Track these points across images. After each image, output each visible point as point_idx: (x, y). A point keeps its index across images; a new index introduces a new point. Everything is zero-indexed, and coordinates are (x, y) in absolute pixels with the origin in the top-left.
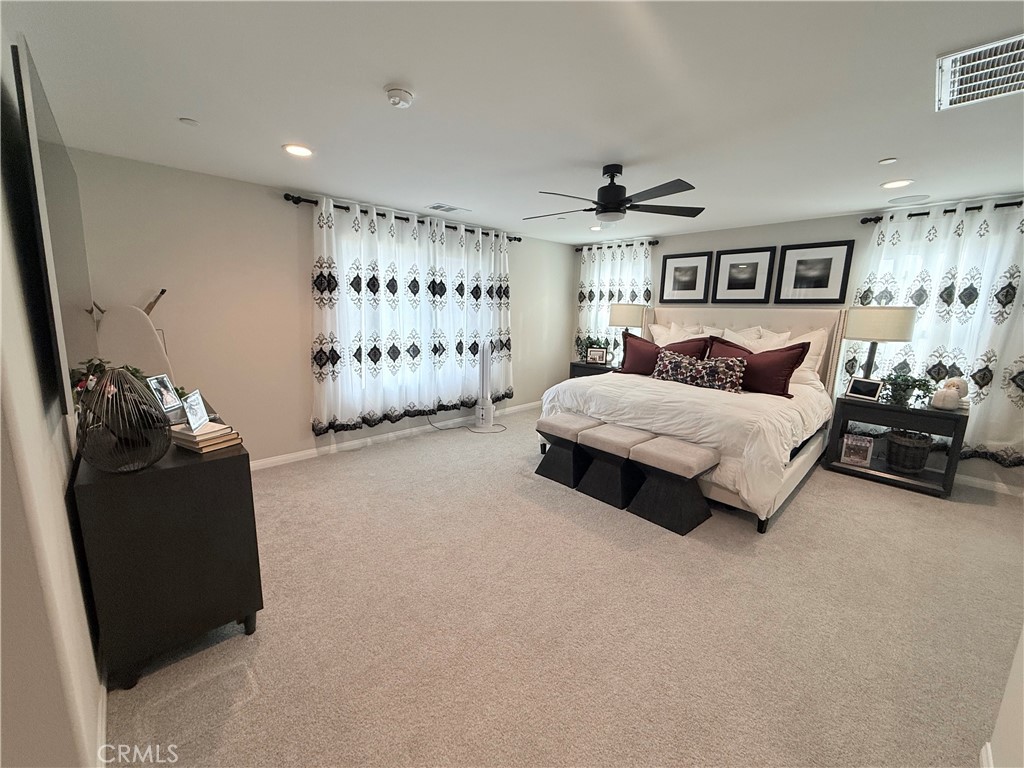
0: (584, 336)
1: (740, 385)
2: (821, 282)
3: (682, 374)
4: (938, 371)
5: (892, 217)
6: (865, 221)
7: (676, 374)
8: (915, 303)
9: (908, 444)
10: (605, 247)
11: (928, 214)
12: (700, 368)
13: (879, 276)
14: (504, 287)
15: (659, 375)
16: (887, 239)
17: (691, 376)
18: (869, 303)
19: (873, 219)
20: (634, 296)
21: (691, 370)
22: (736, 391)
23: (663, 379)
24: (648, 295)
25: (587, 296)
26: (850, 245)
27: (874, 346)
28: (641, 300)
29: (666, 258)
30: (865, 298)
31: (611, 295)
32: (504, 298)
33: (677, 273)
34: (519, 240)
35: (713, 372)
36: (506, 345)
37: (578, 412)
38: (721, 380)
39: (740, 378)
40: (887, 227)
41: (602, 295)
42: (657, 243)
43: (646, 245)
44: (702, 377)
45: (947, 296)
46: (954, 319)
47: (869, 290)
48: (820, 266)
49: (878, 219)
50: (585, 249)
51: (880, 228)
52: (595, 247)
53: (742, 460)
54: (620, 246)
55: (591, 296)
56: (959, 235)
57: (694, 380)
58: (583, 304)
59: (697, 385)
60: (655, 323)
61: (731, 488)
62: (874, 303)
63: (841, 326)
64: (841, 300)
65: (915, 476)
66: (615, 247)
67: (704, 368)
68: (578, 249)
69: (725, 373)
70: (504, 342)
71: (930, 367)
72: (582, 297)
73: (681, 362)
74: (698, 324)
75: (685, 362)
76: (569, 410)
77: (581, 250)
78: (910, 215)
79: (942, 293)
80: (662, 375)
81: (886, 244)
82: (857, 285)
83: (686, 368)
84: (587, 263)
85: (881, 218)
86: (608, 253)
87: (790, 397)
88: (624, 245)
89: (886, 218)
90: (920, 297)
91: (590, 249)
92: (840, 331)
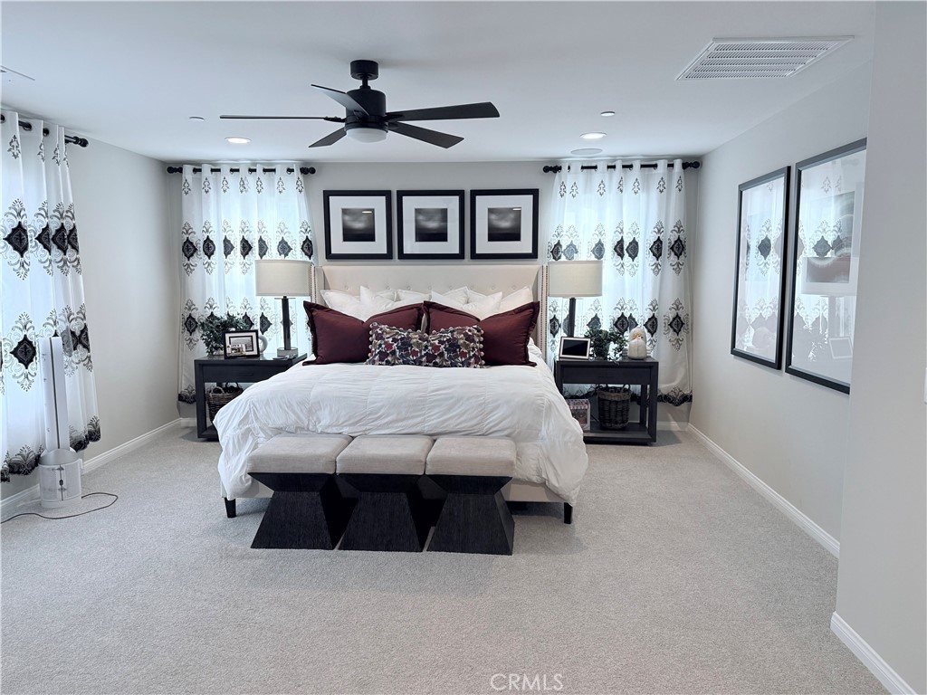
0: (201, 314)
1: (483, 358)
2: (514, 235)
3: (415, 353)
4: (624, 323)
5: (569, 168)
6: (546, 169)
7: (404, 354)
8: (596, 257)
9: (616, 399)
10: (225, 170)
11: (595, 167)
12: (437, 342)
13: (565, 229)
14: (68, 228)
15: (381, 360)
16: (568, 190)
17: (426, 354)
18: (559, 258)
19: (553, 168)
20: (284, 248)
21: (426, 347)
22: (481, 366)
23: (388, 363)
24: (308, 247)
25: (200, 246)
26: (535, 193)
27: (573, 302)
28: (297, 254)
29: (327, 195)
30: (555, 252)
31: (246, 247)
32: (70, 251)
33: (347, 218)
34: (84, 143)
35: (453, 346)
36: (79, 339)
37: (298, 430)
38: (463, 355)
39: (481, 350)
40: (567, 177)
41: (228, 248)
42: (313, 171)
43: (297, 173)
44: (441, 355)
45: (619, 249)
46: (626, 273)
47: (559, 244)
48: (512, 216)
49: (557, 169)
50: (188, 170)
51: (560, 178)
52: (206, 169)
53: (540, 443)
54: (252, 171)
55: (209, 248)
56: (621, 191)
57: (432, 360)
58: (194, 260)
59: (436, 365)
60: (326, 287)
61: (535, 479)
62: (563, 258)
63: (545, 284)
64: (534, 255)
65: (623, 430)
66: (244, 171)
67: (441, 342)
68: (173, 168)
69: (467, 346)
70: (78, 333)
71: (616, 319)
72: (189, 249)
73: (409, 338)
74: (387, 288)
75: (415, 337)
76: (279, 431)
77: (180, 170)
78: (583, 168)
79: (616, 246)
80: (385, 358)
81: (567, 195)
82: (547, 239)
83: (418, 345)
84: (194, 192)
85: (560, 168)
86: (233, 180)
87: (534, 365)
88: (259, 169)
89: (565, 169)
90: (599, 250)
91: (195, 171)
92: (544, 288)
